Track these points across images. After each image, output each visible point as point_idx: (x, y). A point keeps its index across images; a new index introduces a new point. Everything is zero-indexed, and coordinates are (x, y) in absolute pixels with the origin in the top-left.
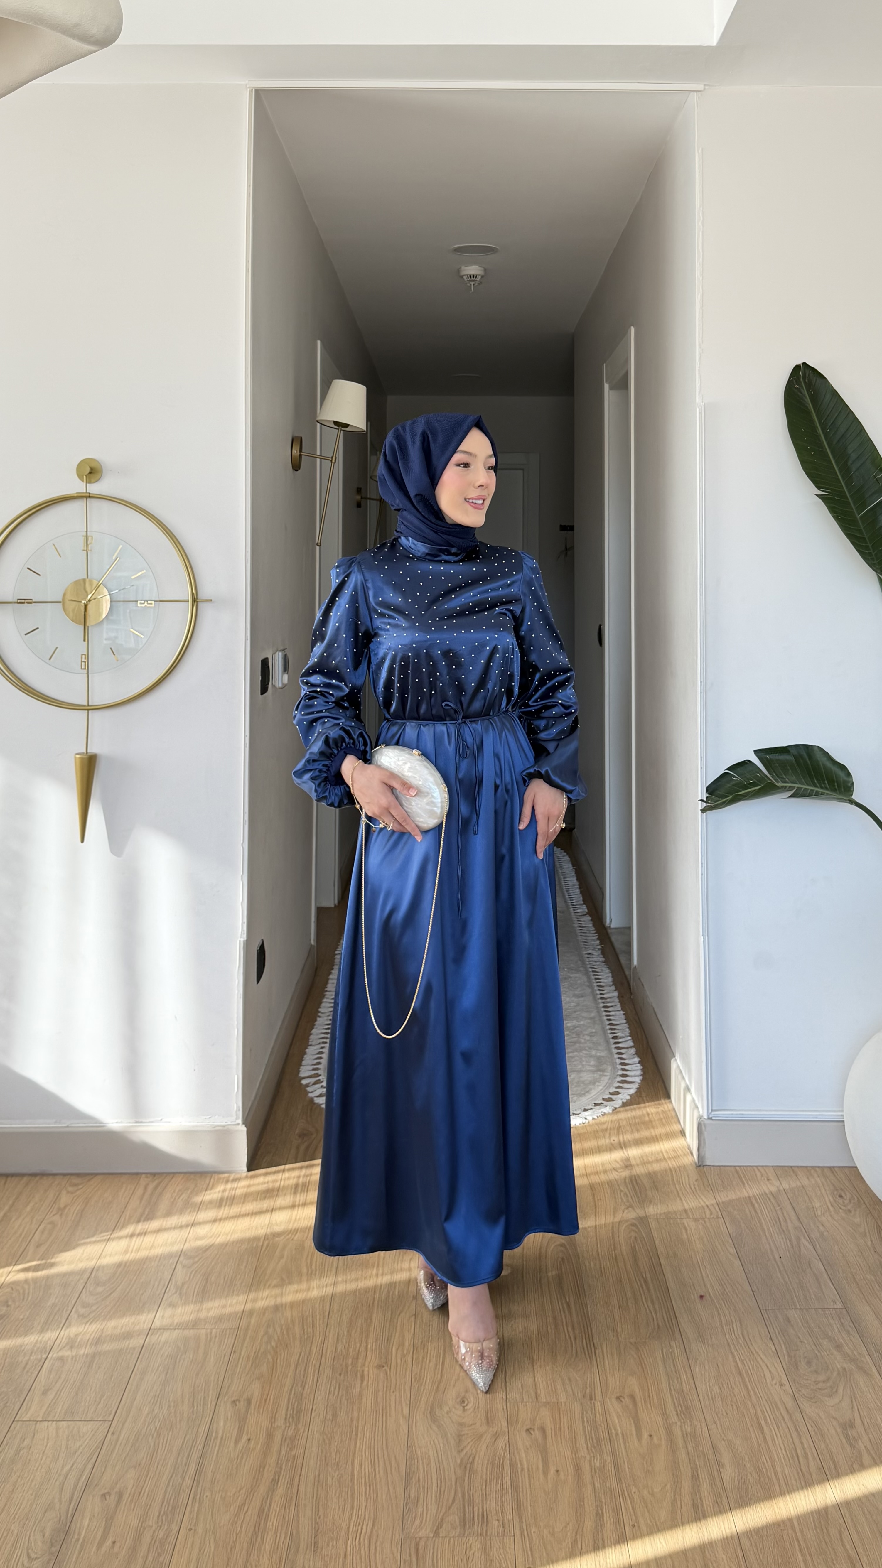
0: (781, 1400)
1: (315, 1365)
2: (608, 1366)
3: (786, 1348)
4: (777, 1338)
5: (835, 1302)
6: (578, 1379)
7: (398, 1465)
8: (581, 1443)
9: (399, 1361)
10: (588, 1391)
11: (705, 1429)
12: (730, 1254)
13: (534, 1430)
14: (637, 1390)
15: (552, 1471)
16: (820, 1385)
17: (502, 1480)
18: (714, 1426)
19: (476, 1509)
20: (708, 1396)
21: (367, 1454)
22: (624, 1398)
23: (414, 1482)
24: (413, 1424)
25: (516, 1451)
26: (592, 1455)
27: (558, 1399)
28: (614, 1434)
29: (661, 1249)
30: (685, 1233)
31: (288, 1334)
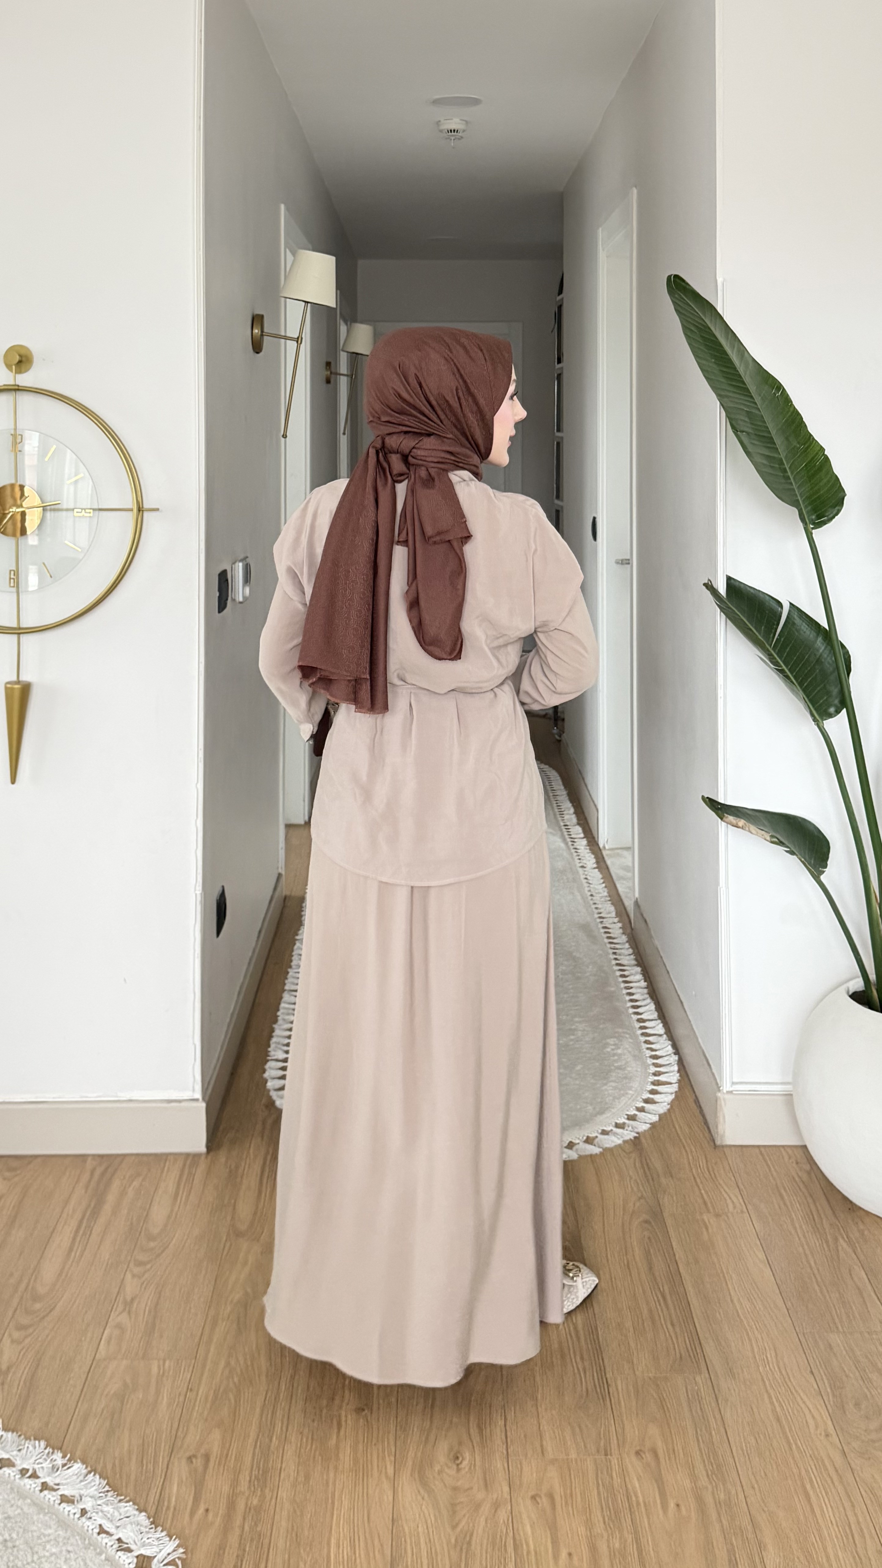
2: (624, 1408)
3: (830, 1385)
4: (819, 1371)
6: (590, 1425)
7: (382, 1545)
8: (597, 1514)
9: (381, 1401)
10: (602, 1443)
11: (741, 1496)
14: (659, 1443)
15: (564, 1554)
18: (752, 1491)
20: (742, 1450)
22: (644, 1453)
24: (400, 1489)
25: (520, 1528)
26: (610, 1532)
27: (567, 1455)
28: (635, 1505)
29: (679, 1254)
30: (705, 1233)
31: (252, 1366)
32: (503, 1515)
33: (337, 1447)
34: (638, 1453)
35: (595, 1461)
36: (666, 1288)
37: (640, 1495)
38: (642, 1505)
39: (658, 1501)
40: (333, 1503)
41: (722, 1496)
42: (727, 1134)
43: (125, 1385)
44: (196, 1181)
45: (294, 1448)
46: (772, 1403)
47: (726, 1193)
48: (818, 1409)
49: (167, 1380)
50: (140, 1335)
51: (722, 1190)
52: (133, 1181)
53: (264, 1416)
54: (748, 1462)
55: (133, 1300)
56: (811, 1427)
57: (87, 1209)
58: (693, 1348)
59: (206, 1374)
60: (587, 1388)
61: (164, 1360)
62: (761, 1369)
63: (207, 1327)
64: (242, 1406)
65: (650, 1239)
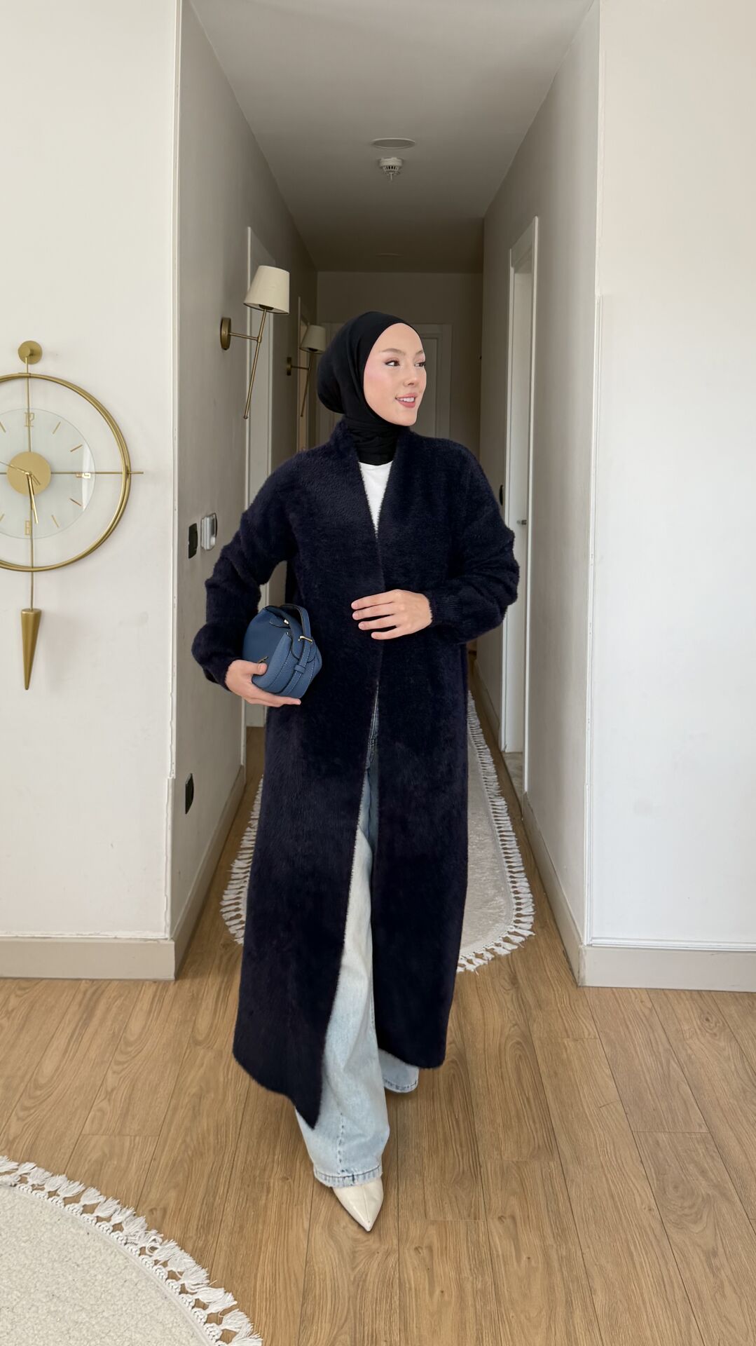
0: (650, 1225)
1: (226, 1177)
2: (491, 1185)
3: (656, 1174)
4: (647, 1161)
5: (700, 1126)
6: (464, 1196)
7: (297, 1280)
8: (465, 1262)
10: (473, 1210)
11: (579, 1253)
12: (607, 1075)
13: (422, 1248)
14: (518, 1211)
15: (437, 1292)
16: (687, 1211)
17: (391, 1299)
18: (588, 1250)
19: (366, 1328)
20: (583, 1219)
21: (269, 1267)
22: (505, 1218)
23: (311, 1299)
24: (313, 1239)
25: (405, 1270)
26: (475, 1276)
27: (445, 1218)
28: (495, 1256)
29: (543, 1068)
30: (564, 1053)
31: (203, 1143)
32: (392, 1260)
33: (266, 1206)
34: (500, 1218)
35: (466, 1222)
36: (531, 1094)
37: (499, 1250)
38: (501, 1257)
39: (514, 1254)
40: (260, 1248)
41: (564, 1253)
42: (587, 978)
43: (104, 1154)
44: (166, 1001)
45: (232, 1205)
46: (608, 1185)
47: (583, 1023)
48: (645, 1191)
49: (137, 1151)
50: (116, 1118)
51: (580, 1021)
52: (116, 1001)
53: (210, 1181)
54: (586, 1229)
55: (112, 1090)
56: (637, 1202)
57: (79, 1021)
58: (549, 1142)
59: (167, 1148)
60: (463, 1168)
61: (135, 1136)
62: (601, 1158)
63: (170, 1113)
64: (193, 1173)
65: (520, 1056)
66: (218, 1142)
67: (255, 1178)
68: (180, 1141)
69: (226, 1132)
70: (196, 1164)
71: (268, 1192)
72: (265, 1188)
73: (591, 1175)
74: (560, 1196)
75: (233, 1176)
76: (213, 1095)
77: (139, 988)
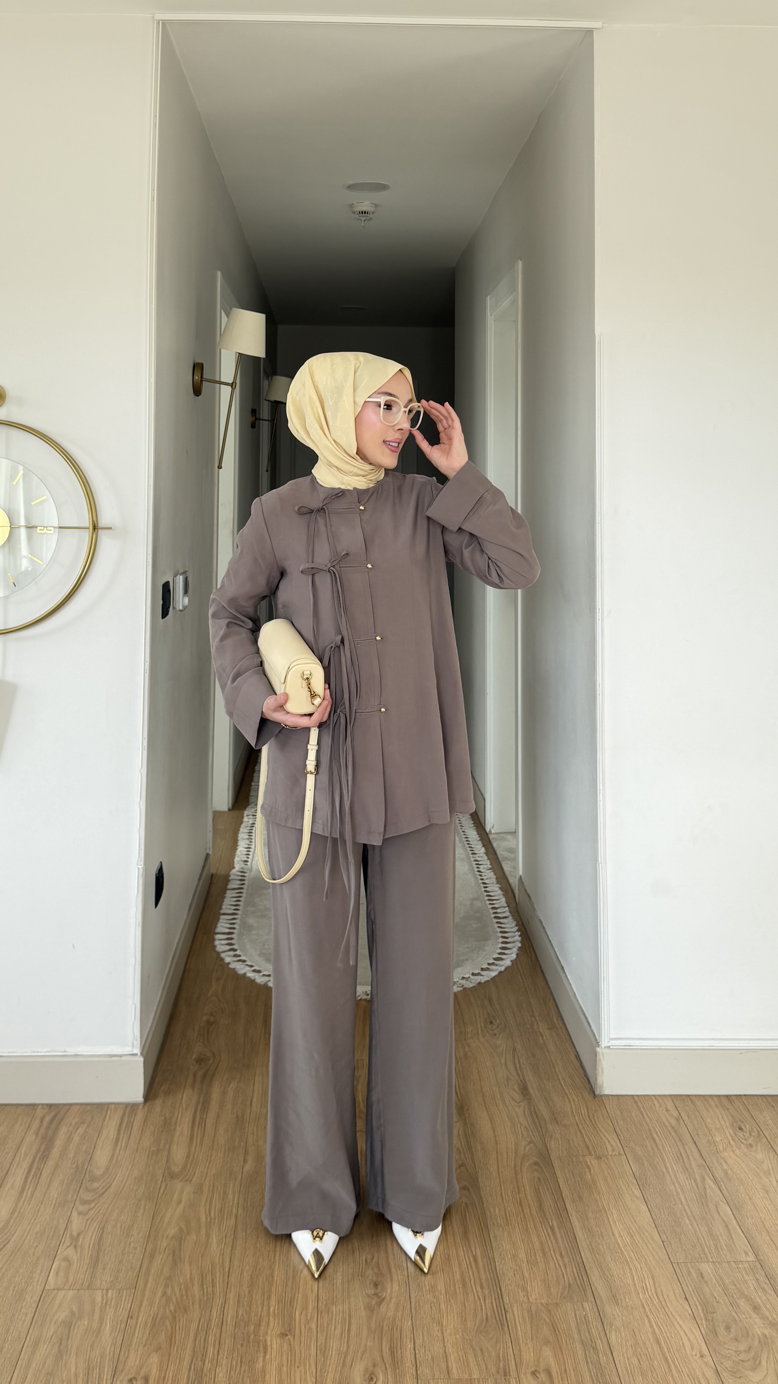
0: (703, 1375)
1: (215, 1334)
2: (521, 1336)
3: (704, 1311)
4: (693, 1297)
5: (746, 1253)
6: (491, 1348)
9: (303, 1327)
10: (502, 1365)
12: (637, 1194)
14: (554, 1364)
16: (742, 1356)
20: (627, 1370)
22: (539, 1373)
27: (470, 1376)
29: (566, 1192)
30: (588, 1174)
31: (187, 1296)
33: (264, 1371)
34: (534, 1373)
35: (496, 1380)
36: (554, 1221)
42: (605, 1085)
43: (73, 1313)
44: (134, 1128)
45: (225, 1368)
46: (652, 1327)
47: (605, 1137)
48: (693, 1333)
49: (110, 1308)
50: (85, 1268)
51: (602, 1135)
52: (78, 1129)
53: (197, 1342)
55: (78, 1235)
56: (687, 1347)
57: (37, 1153)
58: (580, 1277)
59: (145, 1303)
60: (487, 1314)
61: (107, 1290)
62: (641, 1296)
63: (146, 1262)
64: (177, 1333)
65: (539, 1179)
66: (203, 1294)
67: (249, 1336)
68: (159, 1294)
69: (213, 1280)
70: (179, 1320)
71: (265, 1352)
72: (261, 1348)
73: (631, 1317)
74: (599, 1342)
75: (223, 1335)
76: (194, 1237)
77: (104, 1114)
